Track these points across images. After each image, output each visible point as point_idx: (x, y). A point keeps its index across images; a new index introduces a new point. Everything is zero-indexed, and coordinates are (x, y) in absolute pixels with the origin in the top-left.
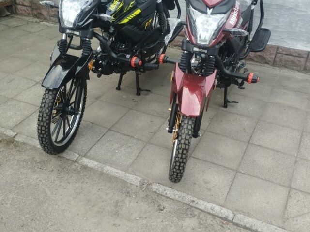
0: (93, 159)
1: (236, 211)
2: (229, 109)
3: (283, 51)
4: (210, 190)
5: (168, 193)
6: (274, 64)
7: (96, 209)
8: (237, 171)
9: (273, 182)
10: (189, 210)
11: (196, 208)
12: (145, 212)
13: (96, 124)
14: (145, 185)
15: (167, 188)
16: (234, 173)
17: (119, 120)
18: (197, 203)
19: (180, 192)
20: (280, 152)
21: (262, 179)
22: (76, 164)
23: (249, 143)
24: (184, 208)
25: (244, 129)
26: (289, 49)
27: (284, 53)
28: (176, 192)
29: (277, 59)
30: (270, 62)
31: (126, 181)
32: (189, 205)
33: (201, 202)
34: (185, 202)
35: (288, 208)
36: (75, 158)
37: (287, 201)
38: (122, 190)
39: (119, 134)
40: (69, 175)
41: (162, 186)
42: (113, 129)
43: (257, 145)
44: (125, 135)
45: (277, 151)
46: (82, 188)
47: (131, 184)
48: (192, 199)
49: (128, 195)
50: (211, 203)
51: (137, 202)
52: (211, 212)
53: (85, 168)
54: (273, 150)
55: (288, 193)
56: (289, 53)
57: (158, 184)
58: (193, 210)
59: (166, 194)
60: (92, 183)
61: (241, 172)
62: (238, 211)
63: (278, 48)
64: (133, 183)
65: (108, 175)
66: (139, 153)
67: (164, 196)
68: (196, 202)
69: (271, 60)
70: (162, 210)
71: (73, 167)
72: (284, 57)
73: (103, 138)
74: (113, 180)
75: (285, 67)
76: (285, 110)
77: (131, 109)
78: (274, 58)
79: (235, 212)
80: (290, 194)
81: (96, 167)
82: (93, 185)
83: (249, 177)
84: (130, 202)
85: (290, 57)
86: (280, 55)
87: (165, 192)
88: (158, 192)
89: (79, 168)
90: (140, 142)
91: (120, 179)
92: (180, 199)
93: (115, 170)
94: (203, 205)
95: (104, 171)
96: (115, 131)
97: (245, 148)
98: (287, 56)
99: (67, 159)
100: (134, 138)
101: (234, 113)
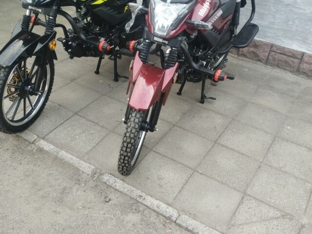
0: (51, 142)
1: (182, 211)
2: (205, 105)
3: (277, 49)
4: (161, 186)
5: (118, 185)
6: (267, 62)
7: (41, 193)
8: (195, 170)
9: (228, 186)
10: (134, 205)
11: (142, 203)
12: (90, 202)
13: (63, 107)
14: (96, 174)
15: (118, 180)
16: (191, 172)
17: (88, 105)
18: (144, 199)
19: (129, 186)
20: (245, 155)
21: (218, 181)
22: (33, 145)
23: (216, 142)
24: (131, 202)
25: (215, 127)
26: (284, 48)
27: (278, 51)
28: (126, 185)
29: (270, 58)
30: (263, 60)
31: (78, 169)
32: (136, 200)
33: (149, 198)
34: (133, 196)
35: (236, 214)
36: (33, 140)
37: (238, 207)
38: (73, 177)
39: (84, 119)
40: (23, 156)
41: (113, 178)
42: (80, 114)
43: (223, 146)
44: (90, 121)
45: (243, 154)
46: (33, 171)
47: (83, 172)
48: (140, 194)
49: (78, 183)
50: (159, 200)
51: (84, 191)
52: (156, 209)
53: (41, 150)
54: (239, 153)
55: (241, 199)
56: (284, 52)
57: (109, 175)
58: (138, 206)
59: (116, 186)
60: (44, 167)
61: (198, 172)
62: (184, 211)
63: (272, 46)
64: (85, 171)
65: (62, 160)
66: (100, 141)
67: (113, 188)
68: (144, 197)
69: (264, 58)
70: (107, 202)
71: (29, 148)
72: (278, 56)
73: (67, 121)
74: (66, 166)
75: (278, 66)
76: (264, 111)
77: (103, 95)
78: (267, 56)
79: (181, 213)
80: (243, 200)
81: (52, 151)
82: (45, 169)
83: (206, 178)
84: (77, 190)
85: (284, 56)
86: (273, 53)
87: (114, 184)
88: (107, 183)
89: (34, 151)
90: (104, 129)
91: (73, 166)
92: (128, 193)
93: (70, 156)
94: (150, 201)
95: (59, 156)
96: (81, 116)
97: (210, 148)
98: (281, 55)
99: (24, 139)
100: (98, 125)
101: (209, 110)
